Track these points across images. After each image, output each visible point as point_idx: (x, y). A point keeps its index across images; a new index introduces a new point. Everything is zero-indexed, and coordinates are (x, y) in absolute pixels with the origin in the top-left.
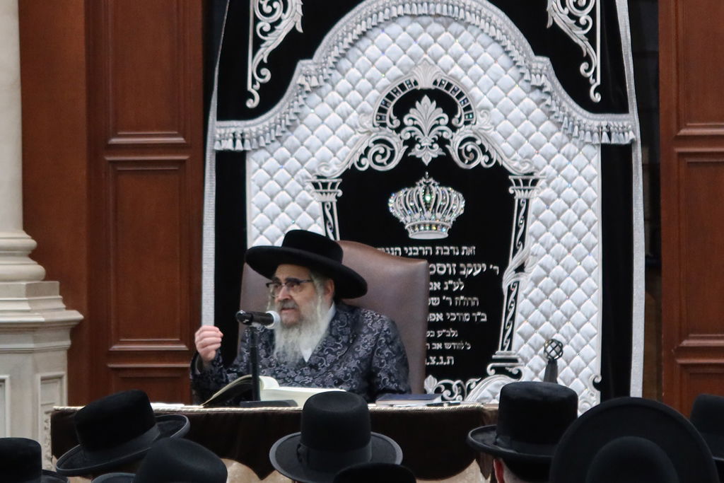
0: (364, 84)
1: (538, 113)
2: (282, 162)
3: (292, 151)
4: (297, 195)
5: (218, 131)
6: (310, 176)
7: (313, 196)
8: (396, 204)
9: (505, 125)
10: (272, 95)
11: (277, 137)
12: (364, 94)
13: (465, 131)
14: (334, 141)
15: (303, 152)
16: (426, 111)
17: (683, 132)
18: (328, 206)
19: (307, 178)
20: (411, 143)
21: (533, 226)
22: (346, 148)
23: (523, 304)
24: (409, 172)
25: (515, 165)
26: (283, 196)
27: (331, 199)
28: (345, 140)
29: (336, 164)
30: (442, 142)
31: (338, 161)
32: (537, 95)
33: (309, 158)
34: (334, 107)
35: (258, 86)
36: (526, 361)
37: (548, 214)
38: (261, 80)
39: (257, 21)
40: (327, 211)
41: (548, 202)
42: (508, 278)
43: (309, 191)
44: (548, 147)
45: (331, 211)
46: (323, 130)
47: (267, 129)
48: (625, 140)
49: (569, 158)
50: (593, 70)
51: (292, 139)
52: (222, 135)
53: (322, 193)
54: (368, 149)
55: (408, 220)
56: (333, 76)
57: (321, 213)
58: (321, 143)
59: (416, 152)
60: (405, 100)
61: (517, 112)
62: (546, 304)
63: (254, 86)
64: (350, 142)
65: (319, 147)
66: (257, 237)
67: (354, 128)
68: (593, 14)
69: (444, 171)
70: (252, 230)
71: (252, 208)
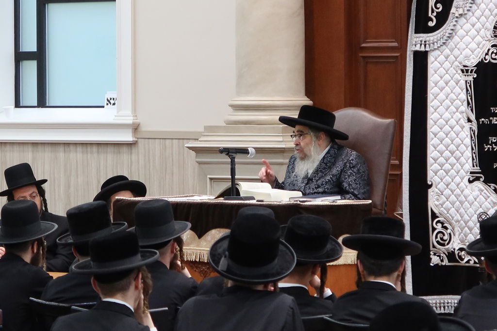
0: (487, 12)
2: (447, 57)
3: (452, 50)
4: (453, 76)
5: (415, 39)
6: (460, 66)
7: (461, 77)
10: (442, 18)
11: (444, 43)
12: (487, 18)
14: (473, 45)
15: (456, 52)
18: (468, 83)
19: (459, 67)
22: (479, 49)
26: (447, 77)
27: (470, 79)
28: (478, 44)
29: (474, 58)
31: (475, 57)
33: (459, 55)
34: (473, 26)
35: (435, 14)
38: (437, 10)
40: (468, 85)
43: (459, 74)
45: (470, 86)
46: (467, 39)
47: (439, 38)
51: (451, 44)
52: (415, 41)
53: (465, 75)
54: (489, 50)
56: (473, 8)
57: (465, 87)
58: (465, 47)
63: (433, 14)
64: (481, 46)
65: (464, 49)
66: (433, 100)
67: (482, 38)
70: (430, 97)
71: (430, 84)
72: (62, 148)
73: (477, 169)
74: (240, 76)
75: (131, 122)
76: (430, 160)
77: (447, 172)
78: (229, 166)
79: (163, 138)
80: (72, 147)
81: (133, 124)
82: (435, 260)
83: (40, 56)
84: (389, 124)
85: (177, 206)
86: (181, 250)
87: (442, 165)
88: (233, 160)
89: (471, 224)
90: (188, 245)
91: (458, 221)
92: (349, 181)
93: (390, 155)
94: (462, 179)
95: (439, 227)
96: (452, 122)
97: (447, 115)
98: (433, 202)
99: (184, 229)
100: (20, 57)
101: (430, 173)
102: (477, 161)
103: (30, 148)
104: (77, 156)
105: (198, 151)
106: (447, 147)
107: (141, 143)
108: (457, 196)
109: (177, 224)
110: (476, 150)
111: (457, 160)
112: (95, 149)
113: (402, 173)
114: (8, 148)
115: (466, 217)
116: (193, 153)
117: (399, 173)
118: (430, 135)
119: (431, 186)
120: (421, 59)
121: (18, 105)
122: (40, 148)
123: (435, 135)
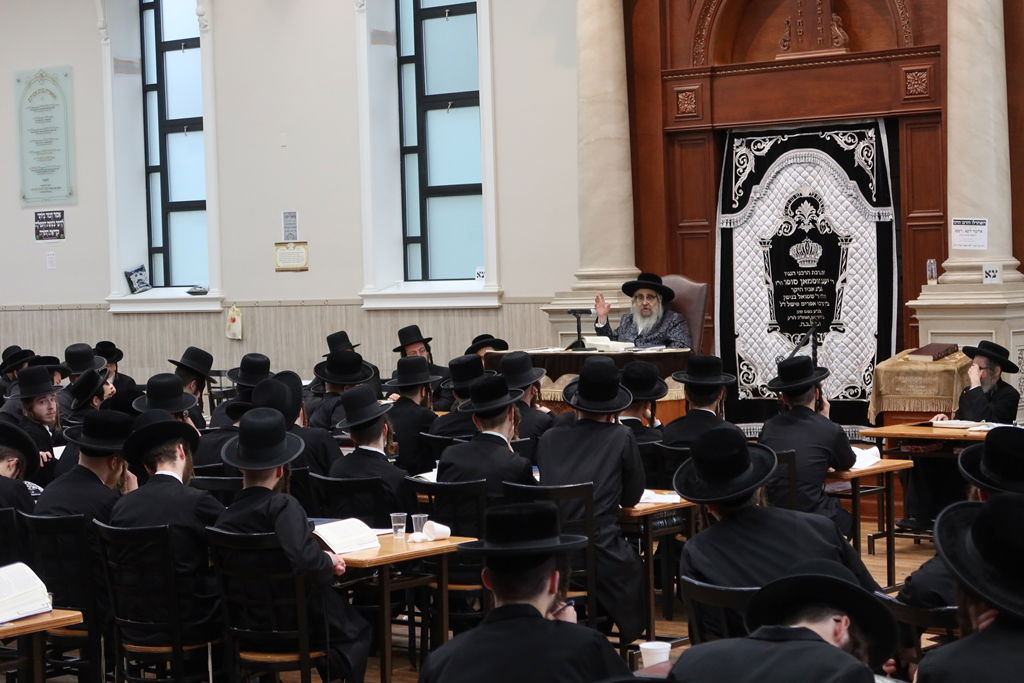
0: (779, 195)
1: (852, 207)
2: (748, 233)
3: (752, 227)
4: (753, 248)
5: (722, 219)
6: (758, 239)
7: (759, 248)
8: (792, 252)
9: (836, 213)
10: (744, 201)
11: (745, 221)
12: (779, 201)
13: (822, 217)
14: (769, 222)
15: (755, 228)
16: (806, 207)
17: (911, 215)
18: (766, 253)
20: (799, 223)
21: (850, 261)
22: (773, 225)
23: (846, 298)
24: (799, 236)
25: (841, 232)
26: (749, 248)
27: (767, 249)
28: (773, 222)
30: (813, 222)
31: (770, 232)
32: (850, 199)
33: (758, 231)
34: (768, 207)
35: (737, 198)
36: (847, 325)
37: (857, 255)
38: (739, 195)
39: (737, 168)
41: (857, 249)
42: (838, 285)
43: (758, 246)
44: (857, 223)
45: (767, 255)
46: (764, 217)
47: (741, 217)
48: (888, 219)
49: (866, 228)
50: (872, 186)
51: (751, 222)
52: (723, 221)
53: (763, 247)
54: (781, 226)
55: (798, 259)
56: (767, 192)
57: (763, 256)
58: (763, 224)
59: (802, 227)
60: (796, 203)
61: (842, 208)
62: (857, 298)
64: (775, 223)
65: (762, 226)
66: (738, 267)
67: (776, 216)
68: (873, 160)
69: (814, 235)
70: (735, 264)
71: (735, 254)
72: (442, 313)
73: (775, 321)
74: (583, 252)
75: (496, 290)
76: (736, 315)
77: (750, 324)
78: (576, 324)
79: (523, 302)
80: (450, 312)
81: (499, 292)
82: (742, 395)
83: (423, 240)
84: (702, 288)
85: (535, 357)
86: (539, 392)
87: (746, 319)
88: (579, 319)
89: (770, 365)
90: (545, 387)
91: (760, 364)
92: (674, 335)
93: (704, 312)
94: (763, 329)
95: (745, 369)
96: (754, 284)
97: (749, 279)
98: (740, 349)
99: (540, 375)
100: (407, 241)
101: (737, 326)
102: (774, 315)
103: (417, 313)
104: (455, 319)
105: (551, 312)
106: (750, 304)
107: (505, 307)
108: (759, 344)
109: (535, 371)
110: (773, 306)
111: (759, 314)
112: (468, 312)
113: (714, 327)
114: (400, 313)
115: (766, 360)
116: (547, 314)
117: (711, 326)
118: (736, 295)
119: (737, 336)
120: (727, 235)
121: (406, 279)
122: (425, 313)
123: (740, 295)
